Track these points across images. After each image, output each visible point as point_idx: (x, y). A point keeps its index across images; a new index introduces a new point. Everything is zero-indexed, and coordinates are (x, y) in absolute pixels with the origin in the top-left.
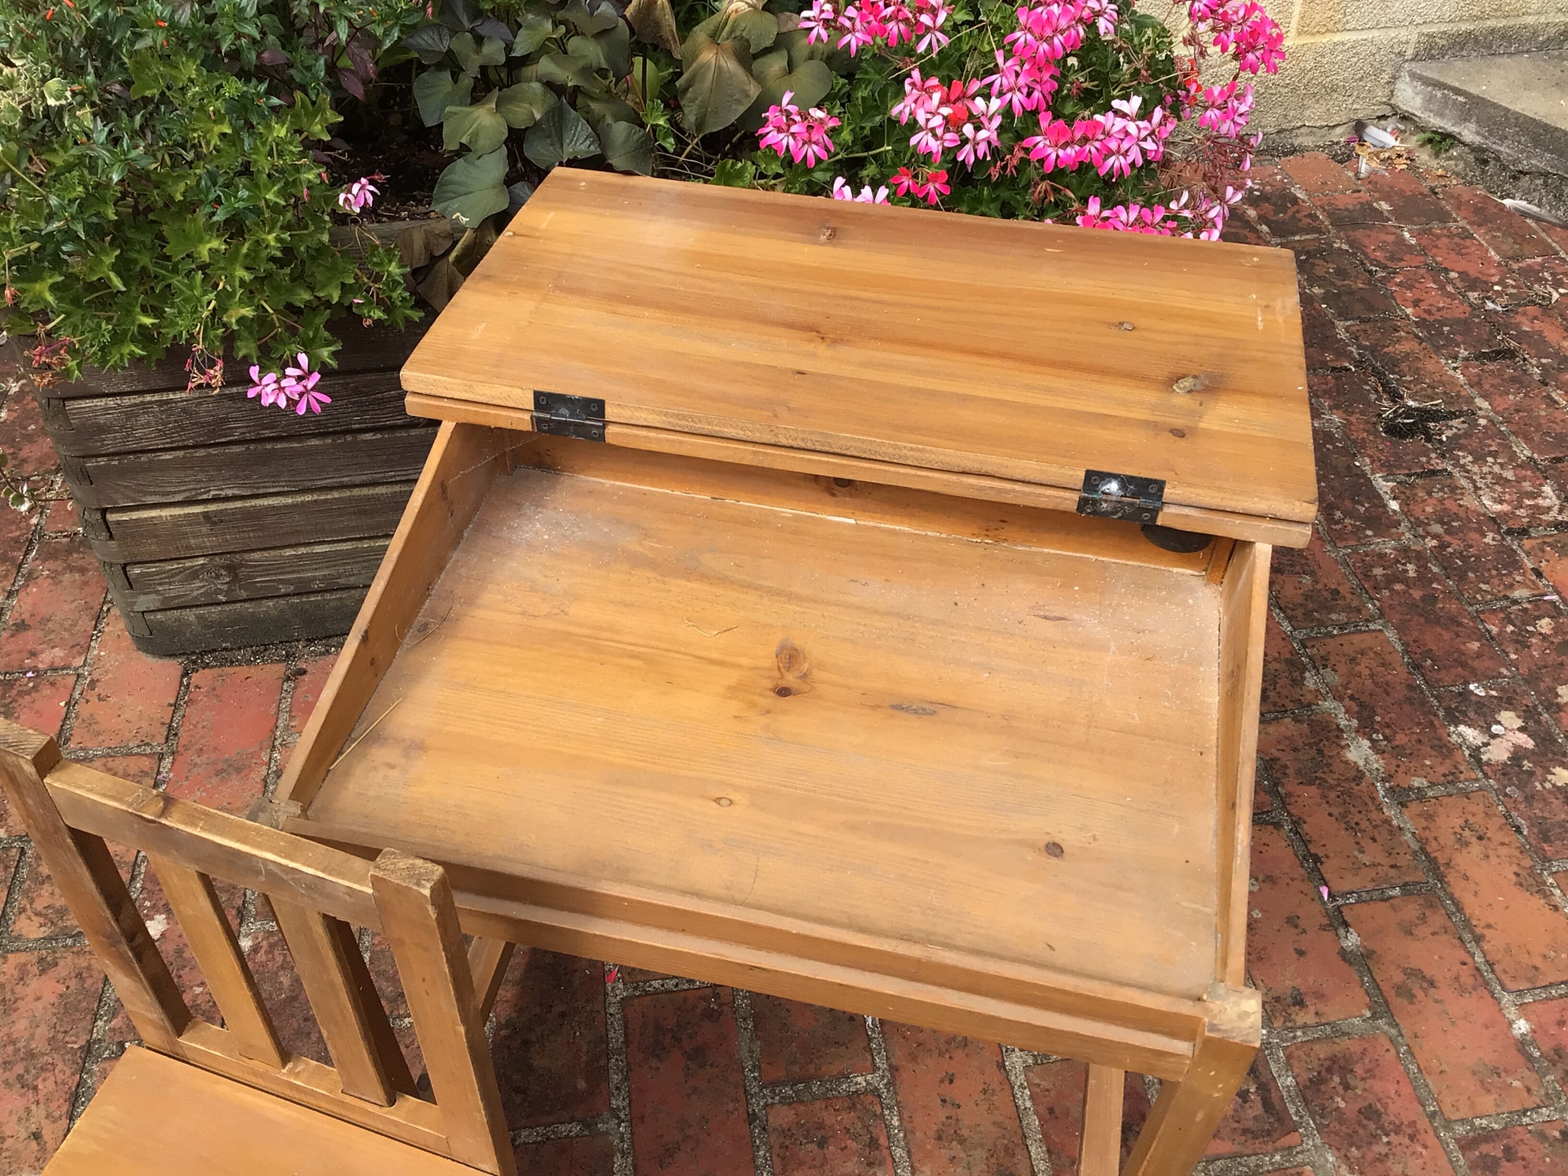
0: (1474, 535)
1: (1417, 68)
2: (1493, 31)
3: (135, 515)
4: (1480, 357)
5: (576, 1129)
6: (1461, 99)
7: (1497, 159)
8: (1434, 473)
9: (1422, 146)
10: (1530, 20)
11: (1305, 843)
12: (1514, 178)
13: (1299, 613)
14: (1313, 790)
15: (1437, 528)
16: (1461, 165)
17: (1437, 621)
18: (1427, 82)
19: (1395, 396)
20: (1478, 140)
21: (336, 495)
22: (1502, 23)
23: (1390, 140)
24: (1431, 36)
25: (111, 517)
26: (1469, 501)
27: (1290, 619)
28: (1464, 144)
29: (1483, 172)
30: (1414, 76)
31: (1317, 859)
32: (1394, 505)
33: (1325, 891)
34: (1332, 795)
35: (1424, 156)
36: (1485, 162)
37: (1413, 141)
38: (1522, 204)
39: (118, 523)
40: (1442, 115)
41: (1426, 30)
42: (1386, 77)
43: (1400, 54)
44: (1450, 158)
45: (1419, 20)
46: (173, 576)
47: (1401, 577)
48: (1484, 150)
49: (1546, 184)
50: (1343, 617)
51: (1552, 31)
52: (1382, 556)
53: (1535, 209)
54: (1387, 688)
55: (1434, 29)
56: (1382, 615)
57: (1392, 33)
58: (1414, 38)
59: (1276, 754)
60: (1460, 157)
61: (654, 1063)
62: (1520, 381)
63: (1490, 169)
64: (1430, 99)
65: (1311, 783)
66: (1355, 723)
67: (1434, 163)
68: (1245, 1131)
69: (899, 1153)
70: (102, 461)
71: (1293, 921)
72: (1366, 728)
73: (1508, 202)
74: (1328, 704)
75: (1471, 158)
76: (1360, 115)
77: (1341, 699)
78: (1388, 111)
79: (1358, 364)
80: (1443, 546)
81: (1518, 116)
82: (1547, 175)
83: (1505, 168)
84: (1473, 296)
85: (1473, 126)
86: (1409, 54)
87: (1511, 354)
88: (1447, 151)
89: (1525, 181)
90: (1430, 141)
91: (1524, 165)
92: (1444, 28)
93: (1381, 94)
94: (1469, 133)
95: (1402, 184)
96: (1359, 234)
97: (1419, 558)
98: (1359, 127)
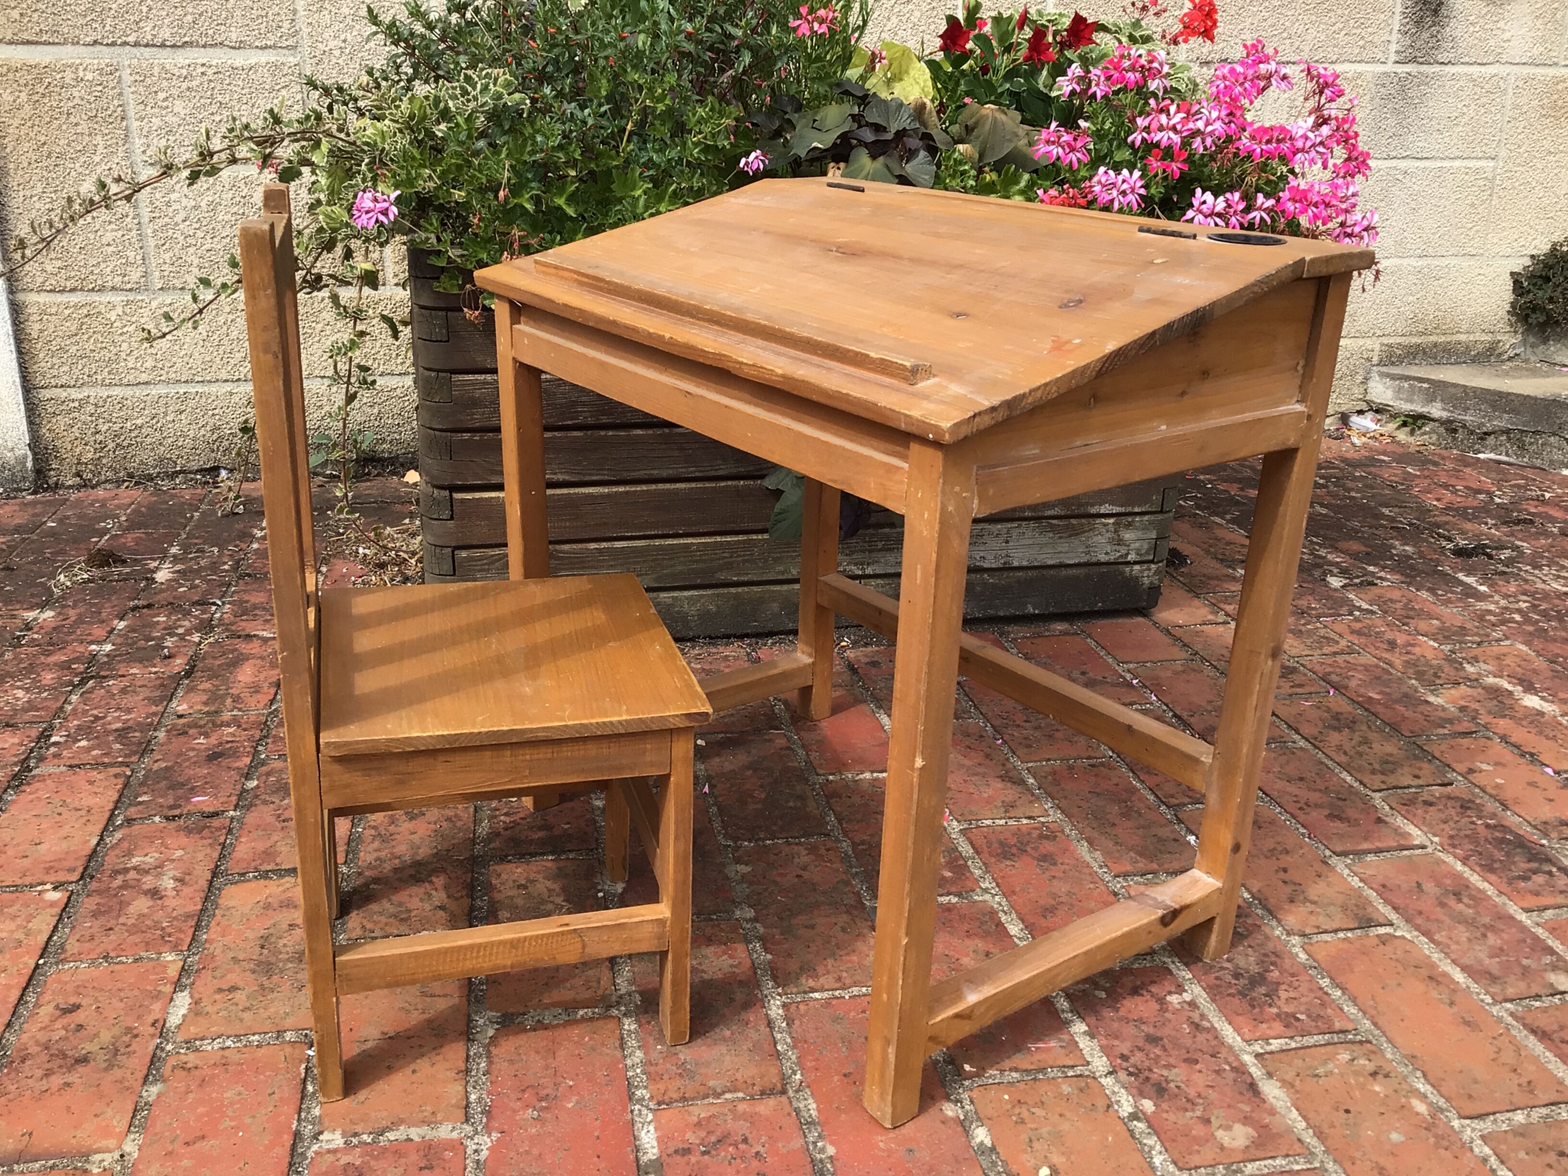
0: (1557, 602)
1: (1384, 369)
2: (1435, 345)
3: (477, 495)
4: (1505, 523)
5: (954, 900)
6: (1425, 385)
7: (1464, 426)
8: (1504, 573)
9: (1398, 428)
10: (1463, 337)
11: (1518, 747)
12: (1482, 439)
13: (1440, 637)
14: (1507, 721)
15: (1525, 598)
16: (1434, 437)
17: (1555, 641)
18: (1393, 377)
19: (1449, 539)
20: (1445, 415)
21: (644, 487)
22: (1442, 339)
23: (1372, 426)
24: (1390, 346)
25: (458, 496)
26: (1540, 585)
27: (1435, 640)
28: (1433, 420)
29: (1454, 439)
30: (1382, 375)
31: (1532, 755)
32: (1483, 588)
33: (1549, 771)
34: (1524, 723)
35: (1402, 436)
36: (1455, 431)
37: (1392, 426)
38: (1492, 456)
39: (462, 501)
40: (1411, 401)
41: (1386, 340)
42: (1359, 378)
43: (1369, 360)
44: (1425, 433)
45: (1379, 333)
46: (492, 563)
47: (1512, 620)
48: (1452, 422)
49: (1509, 439)
50: (1477, 639)
51: (1480, 347)
52: (1489, 612)
53: (1503, 458)
54: (1535, 672)
55: (1391, 341)
56: (1507, 638)
57: (1361, 342)
58: (1377, 347)
59: (1463, 703)
60: (1433, 431)
61: (1008, 863)
62: (1547, 534)
63: (1460, 436)
64: (1400, 389)
65: (1504, 716)
66: (1520, 688)
67: (1411, 439)
68: (1561, 892)
69: (1259, 912)
70: (466, 436)
71: (1533, 784)
72: (1530, 688)
73: (1481, 456)
74: (1491, 680)
75: (1442, 430)
76: (1343, 409)
77: (1501, 677)
78: (1364, 407)
79: (1411, 524)
80: (1534, 606)
81: (1475, 390)
82: (1507, 432)
83: (1472, 433)
84: (1482, 497)
85: (1439, 405)
86: (1375, 360)
87: (1531, 522)
88: (1420, 428)
89: (1491, 440)
90: (1405, 424)
91: (1488, 427)
92: (1399, 340)
93: (1357, 392)
94: (1437, 411)
95: (1390, 448)
96: (1372, 469)
97: (1519, 611)
98: (1344, 418)
